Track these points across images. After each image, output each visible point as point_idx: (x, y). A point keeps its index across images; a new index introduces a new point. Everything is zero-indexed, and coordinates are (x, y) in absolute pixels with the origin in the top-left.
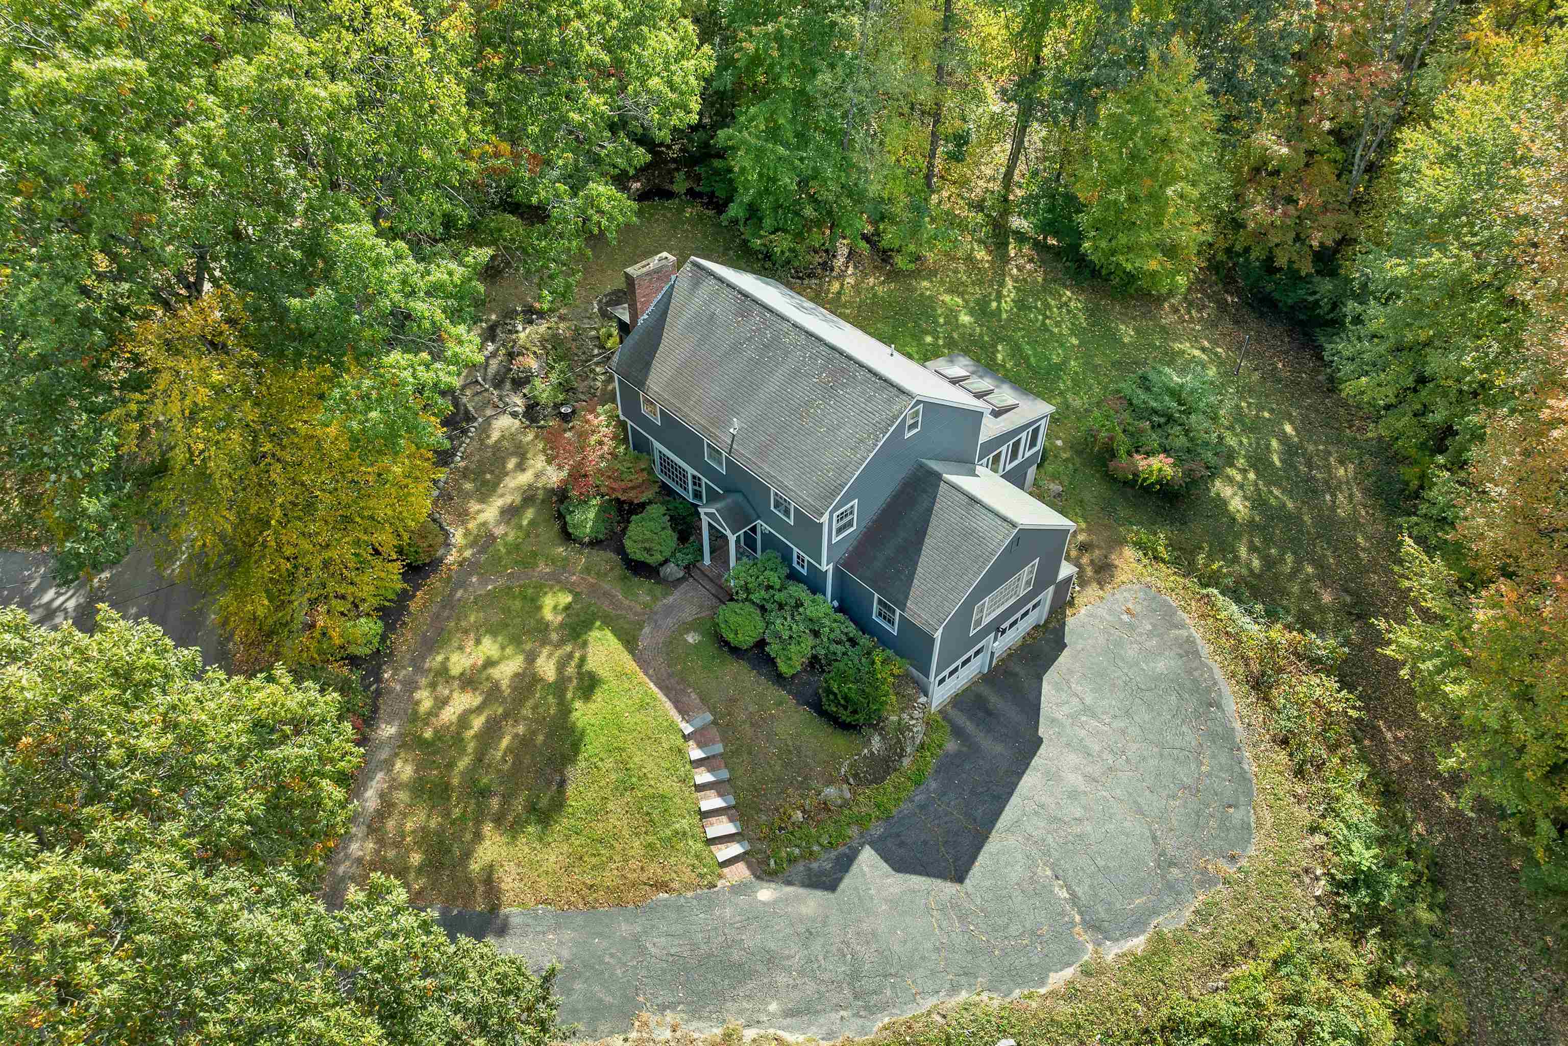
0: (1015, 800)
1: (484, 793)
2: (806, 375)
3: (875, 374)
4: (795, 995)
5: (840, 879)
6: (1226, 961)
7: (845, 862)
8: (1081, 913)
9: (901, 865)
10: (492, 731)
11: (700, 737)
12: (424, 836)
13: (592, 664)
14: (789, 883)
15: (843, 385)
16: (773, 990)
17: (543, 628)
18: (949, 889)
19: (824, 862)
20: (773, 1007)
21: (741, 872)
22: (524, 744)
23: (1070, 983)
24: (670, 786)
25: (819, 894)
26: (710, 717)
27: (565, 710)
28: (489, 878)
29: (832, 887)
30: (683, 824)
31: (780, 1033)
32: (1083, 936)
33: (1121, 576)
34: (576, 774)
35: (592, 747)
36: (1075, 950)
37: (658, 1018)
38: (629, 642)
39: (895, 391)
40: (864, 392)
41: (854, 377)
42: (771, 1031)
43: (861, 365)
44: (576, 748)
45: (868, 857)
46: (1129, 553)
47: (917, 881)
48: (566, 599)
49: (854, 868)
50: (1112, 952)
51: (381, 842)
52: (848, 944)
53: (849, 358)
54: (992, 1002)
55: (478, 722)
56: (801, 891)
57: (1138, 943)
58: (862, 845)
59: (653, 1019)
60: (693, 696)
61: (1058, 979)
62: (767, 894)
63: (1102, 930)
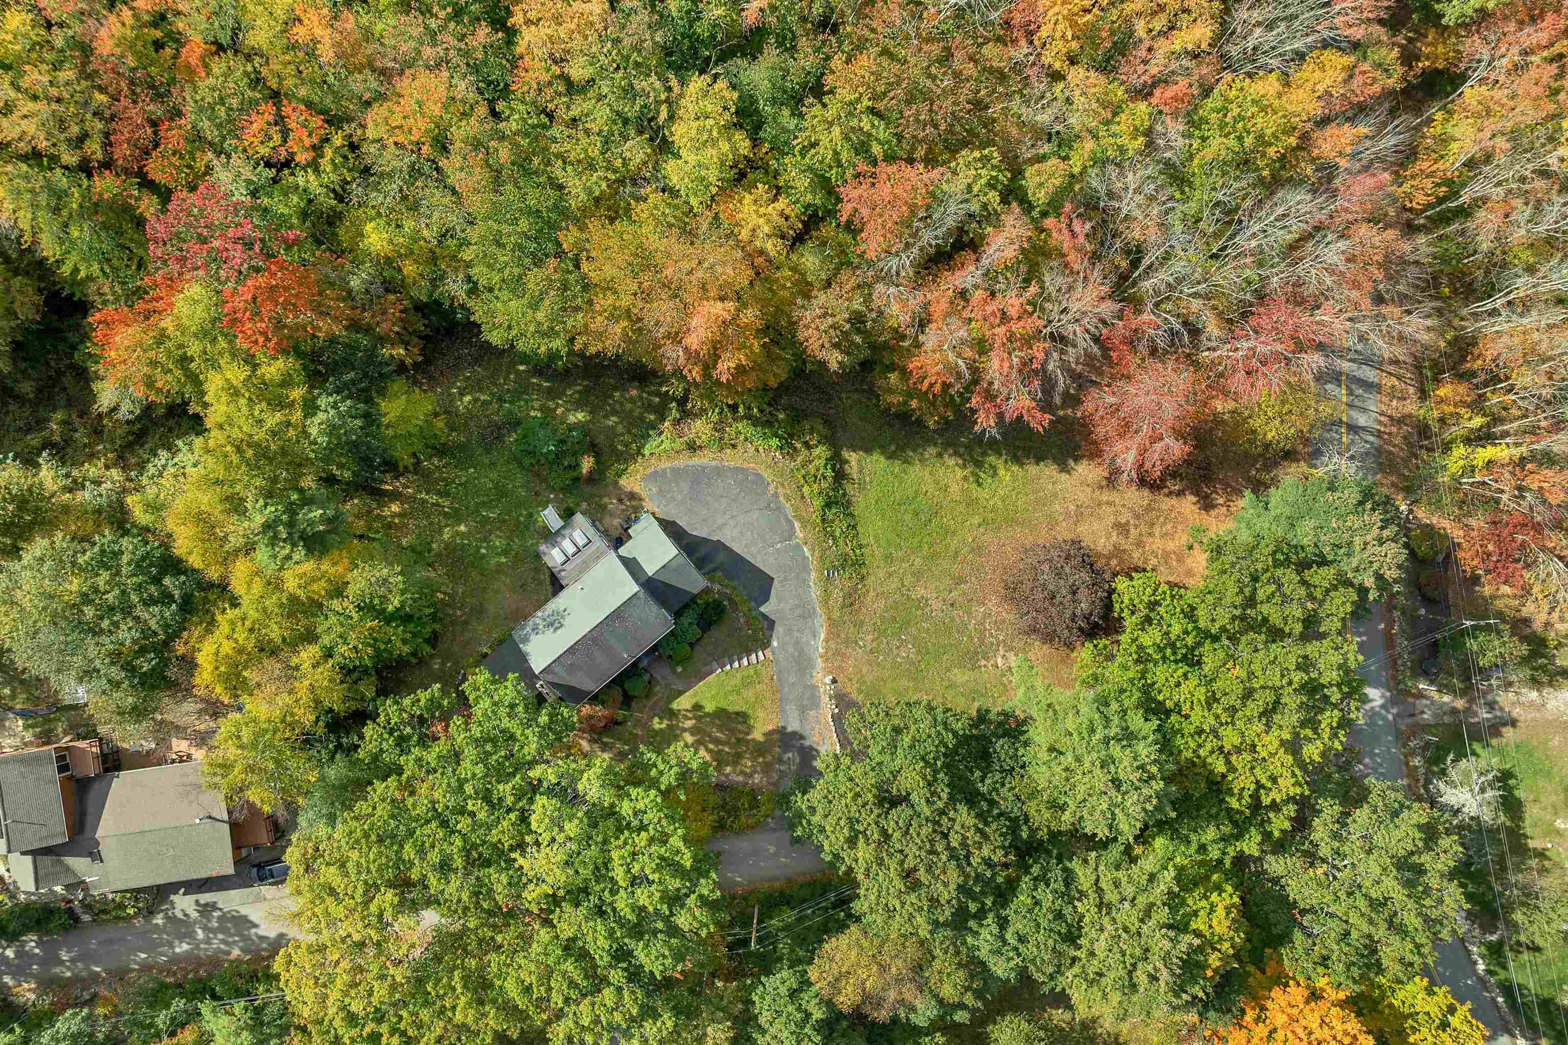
1: (739, 740)
4: (809, 636)
5: (771, 619)
6: (803, 497)
7: (764, 616)
8: (787, 541)
9: (767, 599)
10: (717, 741)
11: (722, 666)
12: (754, 759)
13: (689, 707)
14: (771, 636)
16: (807, 643)
17: (670, 727)
18: (775, 582)
19: (765, 624)
20: (812, 643)
21: (768, 652)
22: (721, 729)
23: (809, 549)
24: (739, 676)
25: (775, 626)
26: (714, 664)
27: (707, 715)
28: (765, 734)
29: (773, 621)
30: (752, 672)
31: (820, 640)
32: (793, 542)
33: (637, 489)
34: (731, 709)
35: (723, 704)
36: (798, 545)
37: (813, 678)
38: (680, 693)
42: (820, 643)
44: (724, 710)
45: (762, 609)
46: (623, 482)
47: (772, 594)
48: (656, 720)
49: (767, 614)
50: (800, 534)
51: (755, 772)
52: (794, 619)
54: (813, 575)
55: (711, 746)
56: (774, 632)
57: (797, 525)
58: (758, 611)
60: (705, 670)
61: (807, 553)
62: (775, 644)
63: (792, 534)
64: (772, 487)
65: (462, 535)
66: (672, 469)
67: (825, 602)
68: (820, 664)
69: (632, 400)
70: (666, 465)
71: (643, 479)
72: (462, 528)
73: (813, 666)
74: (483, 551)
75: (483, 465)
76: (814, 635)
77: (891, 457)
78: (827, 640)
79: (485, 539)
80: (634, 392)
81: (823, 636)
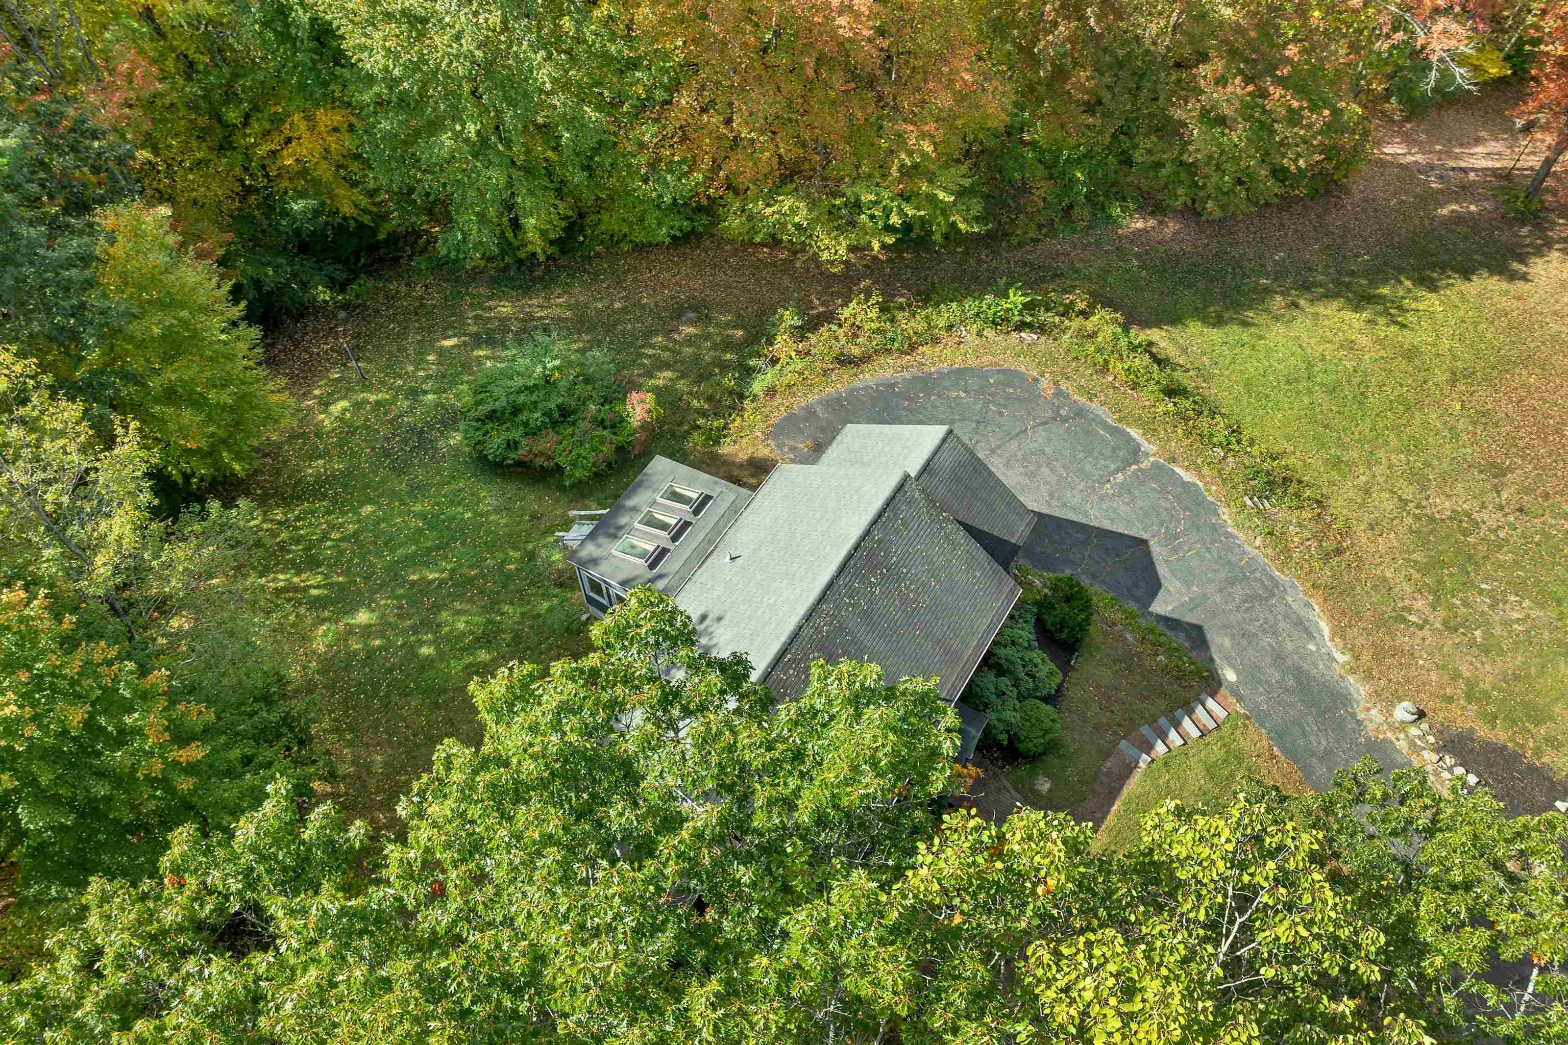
0: (1057, 513)
2: (870, 603)
3: (880, 516)
4: (1296, 635)
5: (1189, 624)
7: (1171, 623)
8: (1130, 465)
9: (1154, 585)
11: (1145, 747)
14: (1212, 660)
15: (886, 556)
16: (1301, 651)
18: (1156, 549)
19: (1179, 640)
20: (1312, 647)
21: (1226, 697)
23: (1187, 469)
24: (1196, 765)
25: (1210, 635)
26: (1123, 744)
29: (1199, 629)
31: (1327, 638)
32: (1145, 464)
33: (763, 454)
36: (1156, 467)
37: (1366, 723)
39: (899, 496)
40: (897, 532)
41: (880, 542)
42: (1329, 644)
43: (868, 532)
45: (1161, 606)
46: (727, 450)
47: (1162, 570)
49: (1175, 616)
50: (1148, 447)
52: (1238, 608)
53: (857, 547)
54: (1226, 514)
56: (1213, 649)
58: (1151, 614)
59: (1371, 727)
60: (1108, 764)
62: (1230, 676)
63: (1135, 452)
64: (1045, 384)
65: (367, 631)
66: (827, 403)
67: (1285, 553)
68: (1359, 689)
69: (690, 341)
70: (803, 400)
71: (767, 436)
72: (363, 617)
73: (1345, 699)
74: (425, 651)
75: (394, 494)
76: (1309, 633)
77: (1219, 322)
78: (1339, 632)
79: (426, 624)
80: (689, 330)
81: (1325, 628)
